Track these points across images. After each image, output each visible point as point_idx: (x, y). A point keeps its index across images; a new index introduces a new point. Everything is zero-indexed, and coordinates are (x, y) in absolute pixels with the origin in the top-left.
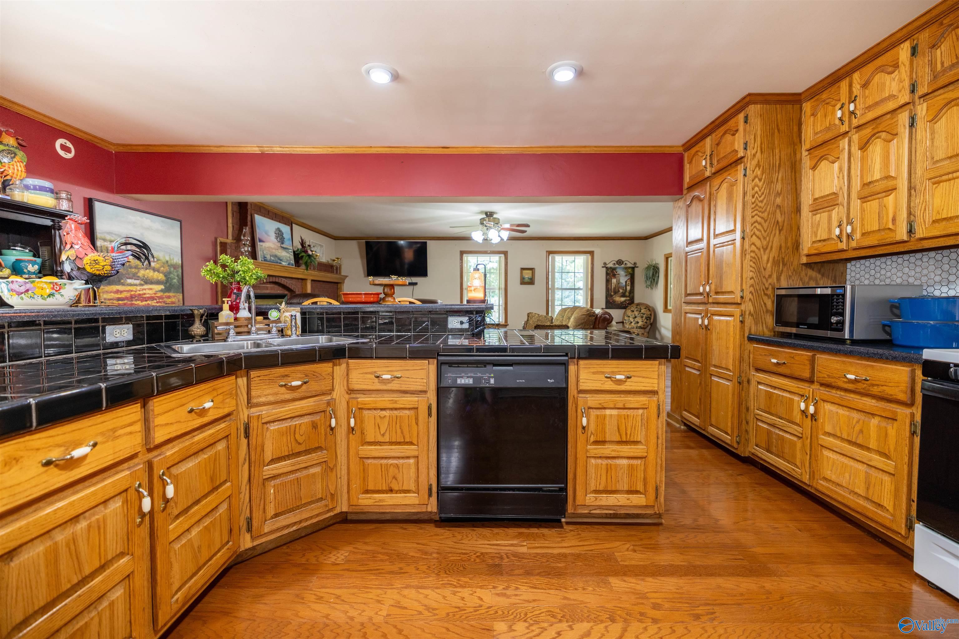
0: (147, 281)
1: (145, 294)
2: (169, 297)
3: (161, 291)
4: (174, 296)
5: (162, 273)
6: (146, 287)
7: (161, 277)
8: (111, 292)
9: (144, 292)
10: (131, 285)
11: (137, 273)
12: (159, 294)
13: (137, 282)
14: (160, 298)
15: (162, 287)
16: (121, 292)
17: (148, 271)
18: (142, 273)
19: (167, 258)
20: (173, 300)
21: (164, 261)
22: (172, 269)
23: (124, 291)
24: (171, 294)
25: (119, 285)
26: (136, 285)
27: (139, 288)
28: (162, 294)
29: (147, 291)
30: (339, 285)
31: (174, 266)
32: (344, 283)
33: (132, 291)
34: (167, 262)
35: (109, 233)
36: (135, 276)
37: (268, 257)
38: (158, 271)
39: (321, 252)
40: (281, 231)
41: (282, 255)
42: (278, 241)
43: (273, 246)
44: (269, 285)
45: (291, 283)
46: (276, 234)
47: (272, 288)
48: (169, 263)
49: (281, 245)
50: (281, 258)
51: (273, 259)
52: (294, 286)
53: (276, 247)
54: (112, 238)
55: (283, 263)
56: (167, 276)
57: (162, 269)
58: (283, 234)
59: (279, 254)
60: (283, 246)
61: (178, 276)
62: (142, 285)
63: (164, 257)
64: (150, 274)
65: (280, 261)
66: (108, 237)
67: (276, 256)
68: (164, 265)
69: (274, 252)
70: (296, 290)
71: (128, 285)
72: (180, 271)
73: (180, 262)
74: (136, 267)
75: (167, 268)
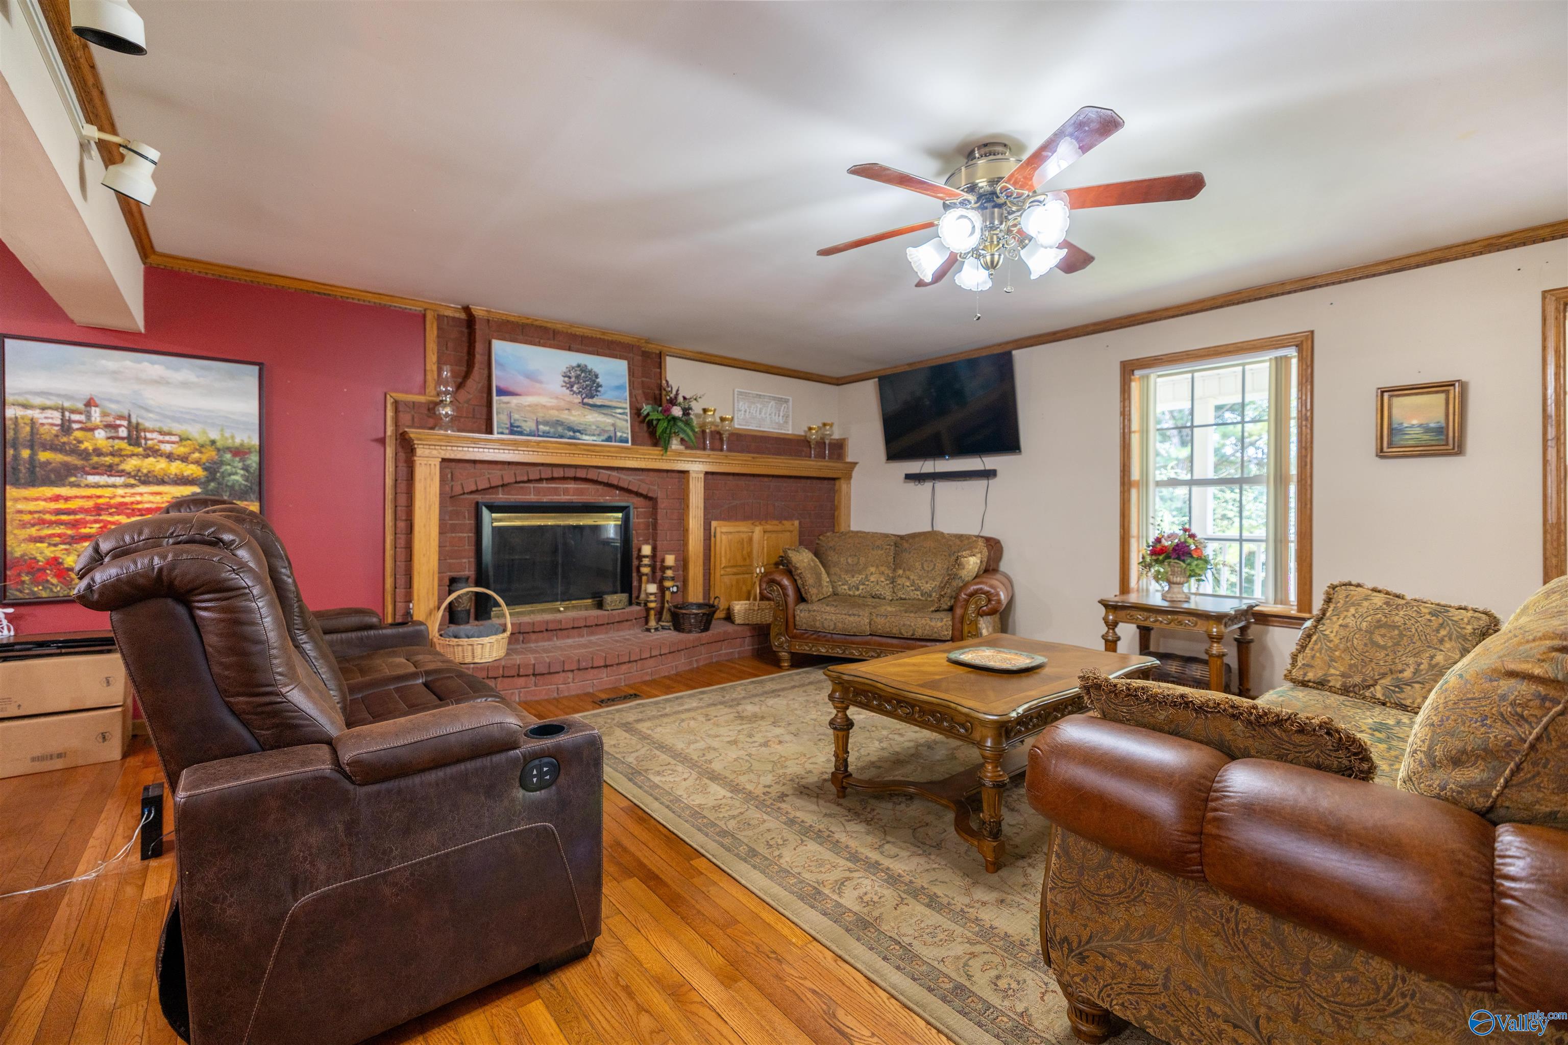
0: (146, 479)
1: (138, 503)
5: (197, 462)
6: (142, 489)
7: (192, 470)
8: (37, 499)
9: (138, 498)
10: (97, 486)
11: (118, 465)
13: (118, 480)
15: (194, 490)
16: (67, 499)
17: (151, 460)
18: (131, 464)
19: (214, 435)
21: (202, 439)
22: (228, 456)
23: (76, 497)
25: (64, 485)
26: (114, 486)
27: (120, 491)
29: (146, 498)
30: (837, 482)
31: (239, 452)
32: (849, 477)
33: (99, 497)
34: (213, 442)
36: (110, 470)
37: (529, 426)
38: (184, 459)
39: (781, 414)
40: (590, 371)
41: (582, 420)
42: (574, 393)
43: (553, 402)
44: (572, 486)
45: (639, 480)
46: (570, 377)
47: (580, 492)
48: (219, 444)
49: (586, 400)
50: (576, 428)
51: (547, 428)
52: (652, 487)
53: (562, 404)
54: (48, 403)
55: (584, 437)
56: (212, 470)
57: (196, 455)
58: (597, 376)
59: (572, 418)
60: (590, 401)
61: (246, 468)
62: (132, 486)
63: (205, 433)
64: (159, 465)
65: (571, 434)
66: (38, 401)
67: (559, 423)
68: (201, 448)
69: (554, 415)
70: (660, 495)
71: (87, 486)
72: (253, 460)
73: (255, 441)
74: (116, 453)
75: (210, 454)
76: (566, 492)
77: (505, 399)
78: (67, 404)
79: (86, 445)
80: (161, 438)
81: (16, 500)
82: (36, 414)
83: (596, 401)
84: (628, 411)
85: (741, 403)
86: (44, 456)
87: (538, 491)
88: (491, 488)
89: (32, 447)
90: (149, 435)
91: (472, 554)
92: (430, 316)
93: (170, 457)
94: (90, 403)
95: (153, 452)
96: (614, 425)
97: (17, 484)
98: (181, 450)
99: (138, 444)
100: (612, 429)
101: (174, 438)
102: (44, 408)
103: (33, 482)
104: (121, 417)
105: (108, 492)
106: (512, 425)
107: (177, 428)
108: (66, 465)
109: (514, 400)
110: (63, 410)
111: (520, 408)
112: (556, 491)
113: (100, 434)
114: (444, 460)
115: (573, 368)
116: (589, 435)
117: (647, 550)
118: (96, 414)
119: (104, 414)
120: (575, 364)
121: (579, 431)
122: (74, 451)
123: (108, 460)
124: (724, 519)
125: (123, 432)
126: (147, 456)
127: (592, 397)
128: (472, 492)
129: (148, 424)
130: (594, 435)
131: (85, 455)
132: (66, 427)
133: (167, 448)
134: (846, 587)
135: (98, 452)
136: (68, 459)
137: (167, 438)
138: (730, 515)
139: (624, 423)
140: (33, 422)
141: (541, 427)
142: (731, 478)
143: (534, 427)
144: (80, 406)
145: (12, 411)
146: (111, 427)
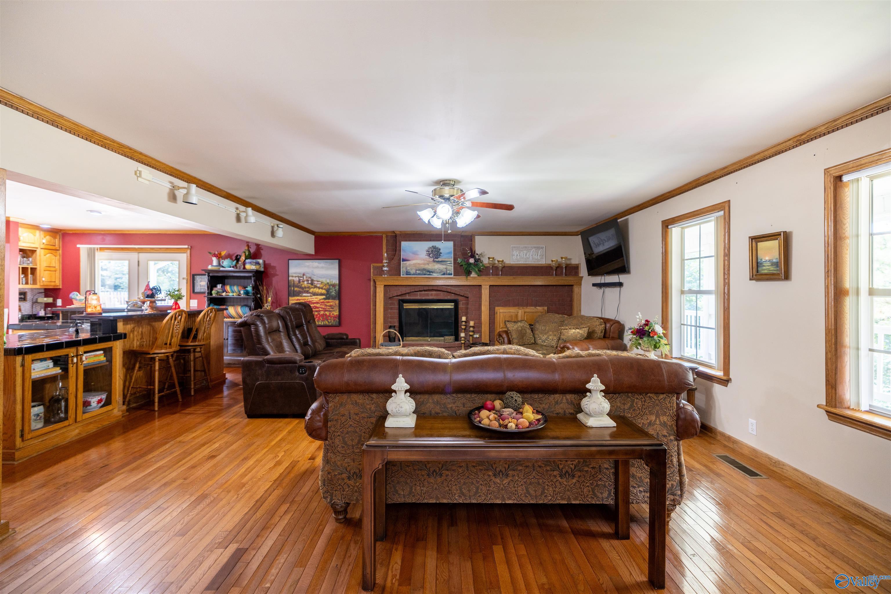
0: (315, 294)
2: (328, 302)
3: (324, 299)
4: (332, 302)
5: (325, 289)
6: (314, 297)
7: (324, 291)
8: (294, 300)
9: (313, 299)
10: (305, 296)
11: (309, 291)
12: (322, 301)
13: (309, 295)
14: (322, 302)
15: (324, 297)
16: (300, 300)
17: (315, 289)
18: (311, 290)
19: (328, 281)
20: (331, 304)
21: (326, 283)
22: (331, 287)
24: (330, 301)
25: (299, 296)
26: (308, 296)
27: (309, 298)
28: (324, 300)
29: (315, 299)
31: (334, 286)
35: (295, 273)
36: (307, 292)
37: (413, 271)
38: (322, 288)
39: (539, 255)
40: (437, 248)
41: (433, 268)
42: (431, 257)
43: (422, 262)
44: (434, 293)
45: (460, 290)
46: (429, 252)
47: (437, 295)
48: (329, 284)
49: (435, 260)
50: (431, 271)
51: (419, 272)
52: (466, 292)
53: (426, 262)
54: (296, 275)
55: (434, 274)
56: (328, 291)
57: (325, 287)
58: (440, 250)
59: (429, 267)
60: (437, 260)
61: (335, 290)
62: (312, 296)
63: (326, 281)
64: (316, 290)
65: (429, 273)
66: (294, 275)
67: (424, 269)
68: (325, 285)
69: (423, 266)
70: (469, 295)
71: (303, 296)
72: (337, 287)
73: (337, 282)
74: (309, 287)
75: (328, 286)
76: (432, 295)
77: (405, 262)
78: (300, 275)
79: (303, 286)
80: (317, 283)
81: (291, 300)
82: (294, 278)
83: (440, 259)
84: (453, 262)
85: (514, 252)
86: (296, 289)
87: (420, 295)
88: (402, 295)
89: (293, 287)
90: (315, 282)
91: (398, 318)
92: (384, 236)
93: (319, 288)
94: (304, 275)
95: (316, 287)
96: (446, 268)
97: (291, 296)
98: (321, 286)
99: (313, 285)
100: (445, 270)
101: (320, 283)
102: (296, 277)
103: (294, 296)
104: (309, 278)
105: (306, 298)
106: (407, 272)
107: (321, 280)
108: (299, 291)
109: (408, 263)
110: (299, 277)
111: (410, 265)
112: (428, 295)
113: (306, 283)
114: (385, 286)
115: (430, 248)
116: (436, 273)
117: (464, 319)
119: (306, 277)
120: (431, 246)
121: (432, 272)
122: (301, 288)
123: (307, 289)
124: (502, 306)
125: (310, 282)
126: (314, 288)
127: (437, 258)
128: (397, 296)
129: (315, 279)
130: (438, 273)
131: (303, 288)
132: (299, 282)
133: (318, 285)
134: (541, 341)
135: (305, 288)
136: (299, 289)
137: (319, 283)
138: (506, 304)
139: (451, 267)
140: (294, 280)
141: (417, 272)
142: (506, 287)
143: (415, 272)
144: (302, 275)
145: (290, 278)
146: (308, 281)
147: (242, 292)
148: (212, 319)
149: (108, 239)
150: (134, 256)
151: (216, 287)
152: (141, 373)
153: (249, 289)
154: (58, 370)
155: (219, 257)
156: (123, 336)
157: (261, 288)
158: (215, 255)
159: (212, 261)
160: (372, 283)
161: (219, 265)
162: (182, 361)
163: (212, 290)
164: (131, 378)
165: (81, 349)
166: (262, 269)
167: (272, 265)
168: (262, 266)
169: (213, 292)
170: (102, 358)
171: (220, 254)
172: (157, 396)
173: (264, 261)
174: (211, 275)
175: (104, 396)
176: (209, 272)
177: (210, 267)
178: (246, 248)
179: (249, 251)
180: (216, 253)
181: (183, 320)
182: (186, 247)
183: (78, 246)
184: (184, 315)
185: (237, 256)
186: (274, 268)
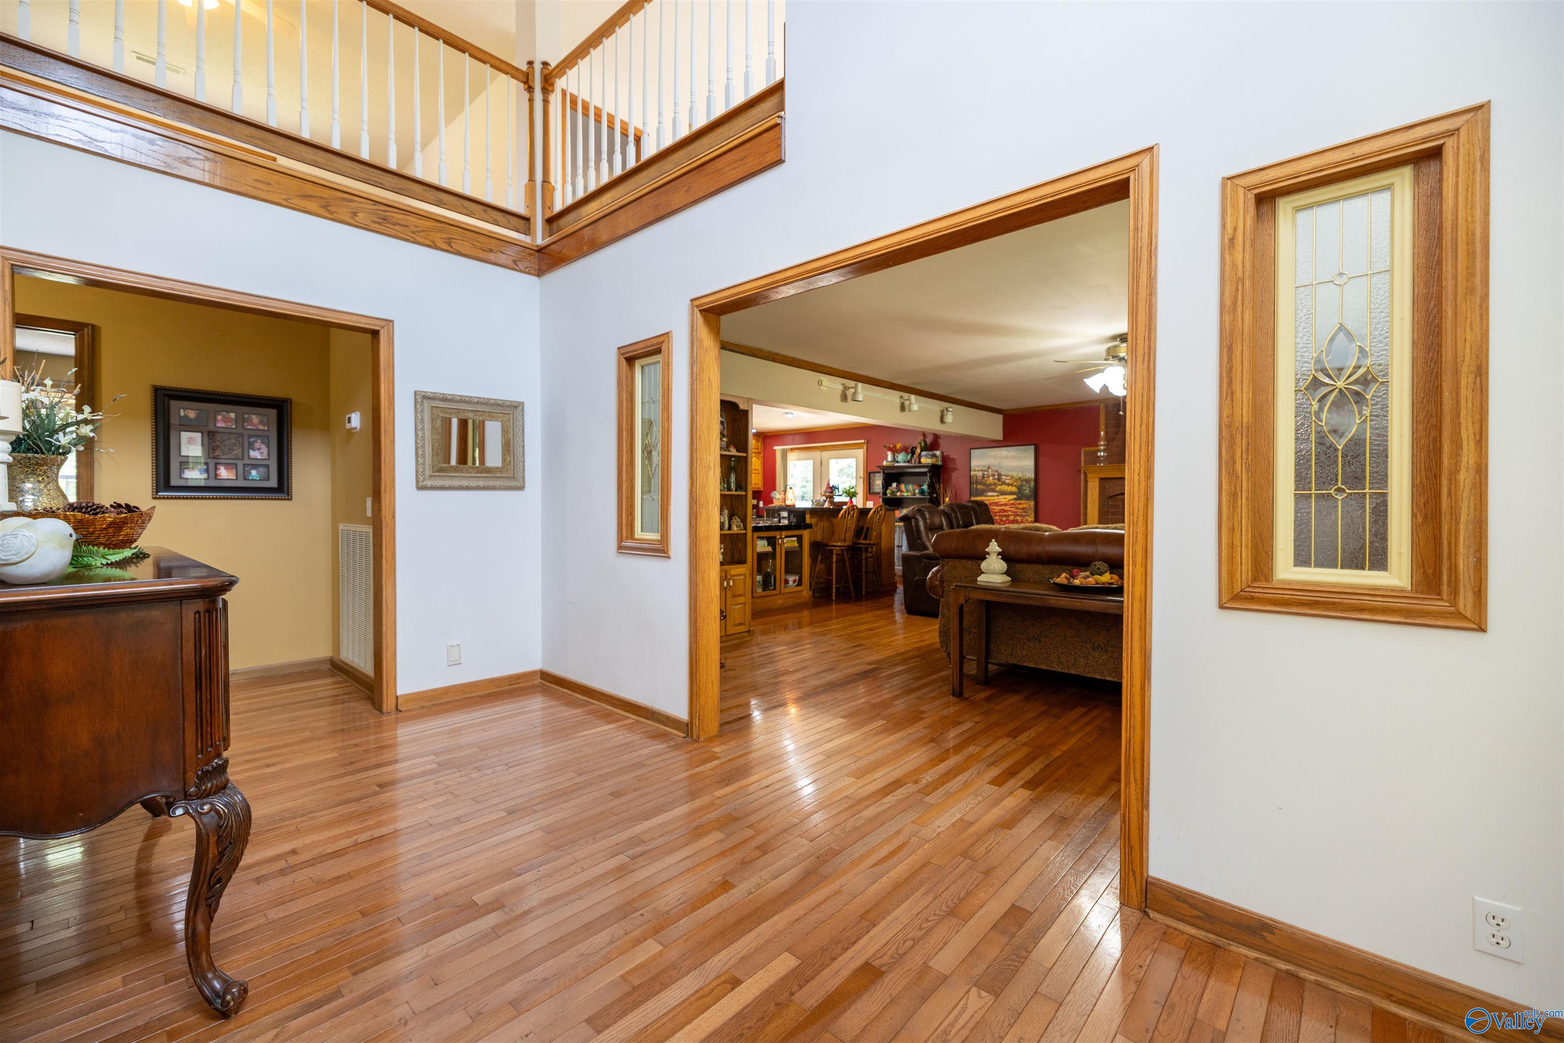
0: (1003, 493)
2: (1021, 504)
3: (1015, 499)
4: (1025, 503)
5: (1015, 486)
6: (1001, 497)
7: (1014, 489)
9: (1000, 500)
10: (990, 496)
11: (995, 488)
12: (1012, 502)
13: (995, 494)
14: (1012, 504)
15: (1015, 496)
16: (981, 500)
17: (1003, 486)
18: (998, 488)
19: (1020, 475)
20: (1025, 506)
21: (1017, 477)
22: (1024, 483)
24: (1022, 502)
25: (982, 496)
26: (994, 496)
27: (995, 498)
28: (1014, 501)
29: (1002, 500)
31: (1028, 481)
34: (1020, 477)
35: (978, 466)
36: (993, 490)
38: (1012, 485)
48: (1022, 478)
54: (980, 469)
56: (1020, 488)
57: (1015, 483)
61: (1030, 487)
62: (998, 496)
63: (1018, 474)
64: (1005, 488)
66: (977, 469)
68: (1016, 481)
71: (987, 496)
72: (1032, 483)
73: (1033, 476)
74: (995, 484)
75: (1019, 482)
78: (984, 469)
79: (988, 482)
80: (1006, 478)
82: (976, 473)
86: (979, 487)
89: (976, 484)
90: (1003, 477)
92: (1102, 405)
93: (1008, 485)
94: (989, 468)
95: (1004, 483)
98: (1011, 482)
99: (1000, 481)
101: (1010, 477)
102: (979, 471)
103: (977, 495)
104: (996, 472)
105: (992, 498)
107: (1010, 474)
108: (983, 489)
110: (982, 471)
113: (991, 478)
114: (1101, 479)
118: (990, 470)
119: (992, 471)
122: (985, 485)
123: (993, 486)
125: (996, 477)
126: (1002, 484)
129: (1003, 473)
131: (987, 485)
132: (983, 477)
133: (1007, 481)
135: (990, 485)
136: (984, 487)
137: (1008, 477)
140: (976, 476)
144: (986, 469)
145: (972, 473)
146: (993, 475)
147: (917, 491)
148: (882, 517)
149: (797, 438)
150: (817, 454)
151: (891, 485)
152: (822, 566)
153: (925, 487)
154: (770, 549)
155: (894, 451)
156: (808, 526)
157: (937, 486)
158: (890, 450)
159: (887, 455)
160: (1082, 476)
161: (894, 460)
162: (856, 561)
163: (886, 489)
164: (815, 568)
165: (784, 533)
166: (940, 463)
167: (951, 457)
168: (940, 459)
169: (888, 491)
170: (796, 544)
171: (895, 447)
172: (834, 586)
173: (943, 453)
174: (886, 472)
175: (797, 578)
176: (884, 468)
177: (885, 463)
178: (922, 438)
179: (925, 442)
180: (891, 446)
181: (855, 515)
182: (863, 441)
183: (775, 448)
184: (856, 511)
185: (913, 448)
186: (953, 460)
